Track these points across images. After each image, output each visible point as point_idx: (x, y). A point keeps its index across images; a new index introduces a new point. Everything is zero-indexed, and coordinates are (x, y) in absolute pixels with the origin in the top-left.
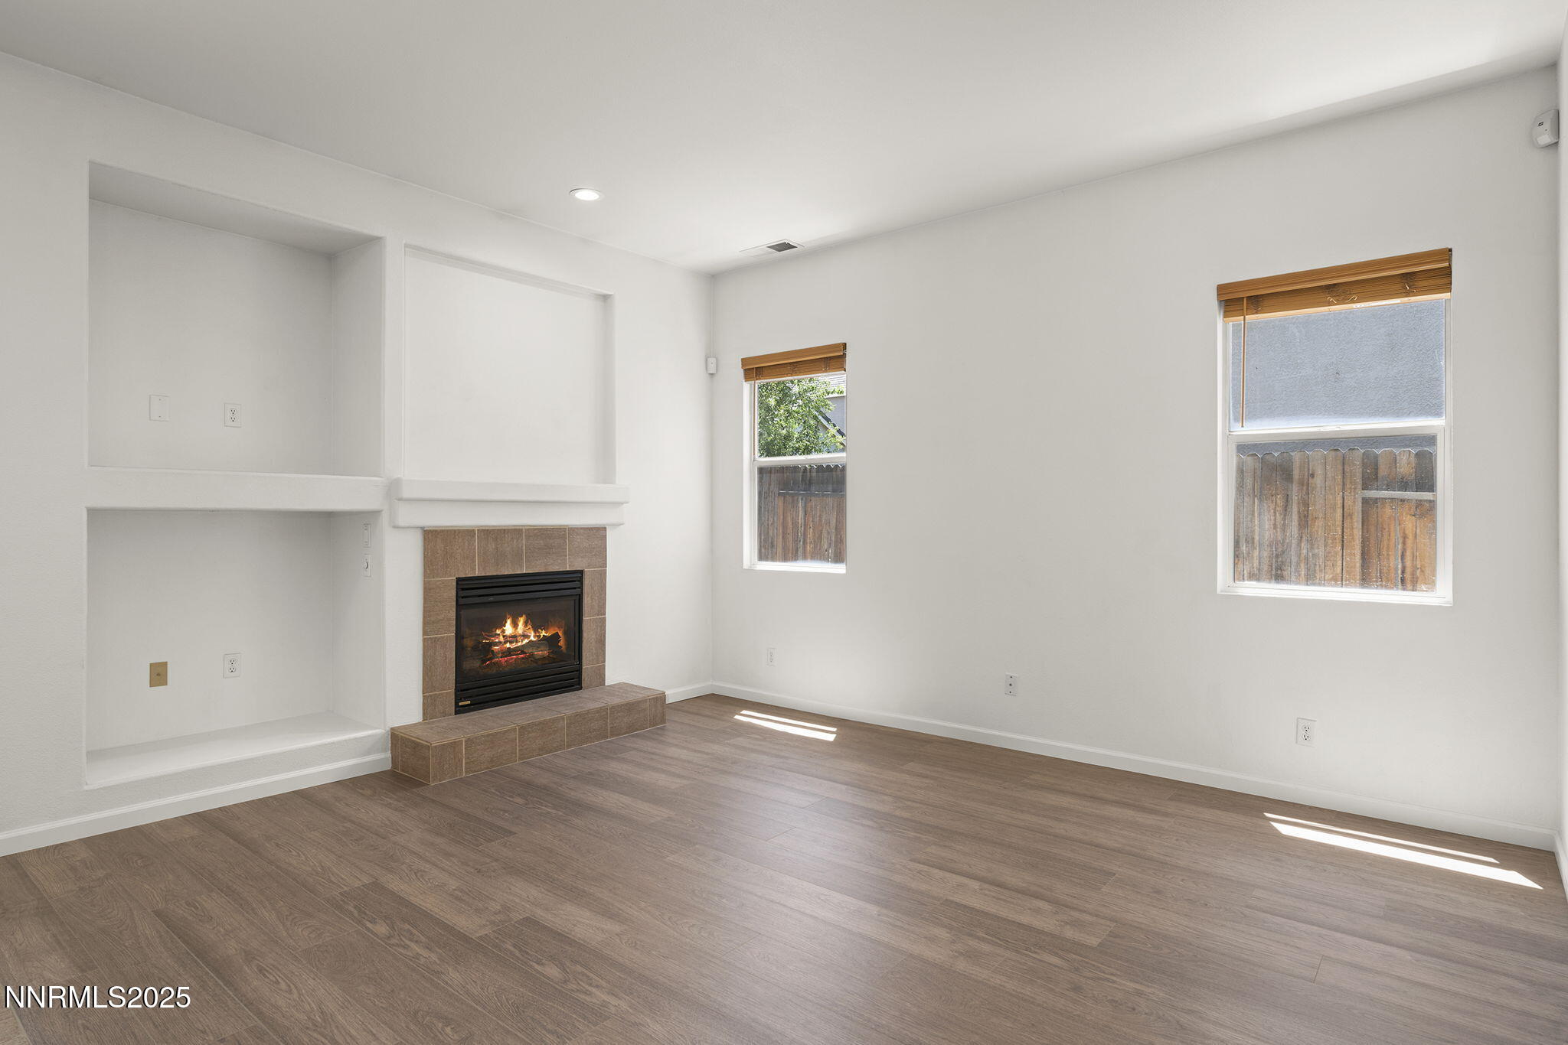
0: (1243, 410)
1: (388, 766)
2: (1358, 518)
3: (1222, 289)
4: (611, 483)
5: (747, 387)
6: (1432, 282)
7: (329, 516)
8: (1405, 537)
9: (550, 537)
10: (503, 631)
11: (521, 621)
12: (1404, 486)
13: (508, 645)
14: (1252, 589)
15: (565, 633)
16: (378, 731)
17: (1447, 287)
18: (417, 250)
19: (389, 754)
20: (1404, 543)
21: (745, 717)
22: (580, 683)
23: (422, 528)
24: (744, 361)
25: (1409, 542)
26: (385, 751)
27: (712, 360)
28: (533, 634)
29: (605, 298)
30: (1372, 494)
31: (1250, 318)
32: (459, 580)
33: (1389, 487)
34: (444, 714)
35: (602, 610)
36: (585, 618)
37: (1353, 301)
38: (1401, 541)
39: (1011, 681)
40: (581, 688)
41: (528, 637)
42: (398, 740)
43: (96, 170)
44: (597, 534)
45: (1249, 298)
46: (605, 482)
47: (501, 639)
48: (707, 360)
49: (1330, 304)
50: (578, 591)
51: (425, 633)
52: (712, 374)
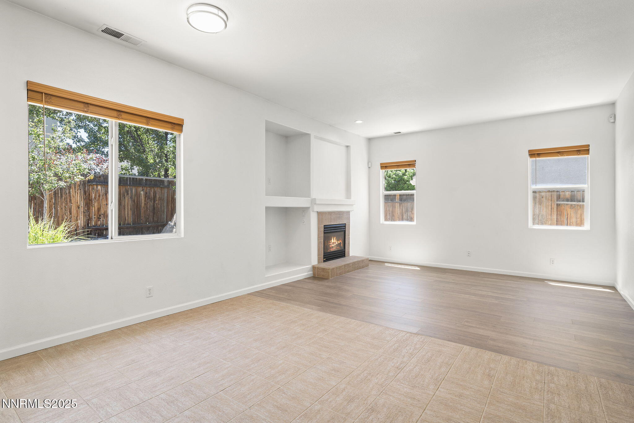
0: (535, 182)
1: (312, 275)
2: (555, 209)
3: (529, 151)
4: (350, 199)
5: (381, 171)
6: (584, 152)
7: (286, 209)
8: (568, 214)
9: (340, 214)
10: (332, 241)
11: (335, 238)
12: (568, 200)
13: (332, 245)
14: (537, 227)
15: (342, 242)
16: (310, 266)
17: (588, 154)
18: (316, 137)
19: (312, 272)
20: (567, 216)
21: (386, 264)
22: (345, 255)
23: (317, 212)
24: (381, 164)
25: (569, 215)
26: (311, 271)
27: (370, 163)
28: (337, 242)
29: (347, 146)
30: (559, 203)
31: (538, 159)
32: (324, 226)
33: (563, 201)
34: (322, 262)
35: (349, 236)
36: (346, 237)
37: (564, 156)
38: (566, 215)
39: (469, 252)
40: (345, 257)
41: (336, 243)
42: (314, 268)
43: (267, 122)
44: (348, 213)
45: (537, 154)
46: (348, 199)
47: (331, 243)
48: (368, 163)
49: (558, 156)
50: (344, 229)
51: (318, 240)
52: (369, 167)
